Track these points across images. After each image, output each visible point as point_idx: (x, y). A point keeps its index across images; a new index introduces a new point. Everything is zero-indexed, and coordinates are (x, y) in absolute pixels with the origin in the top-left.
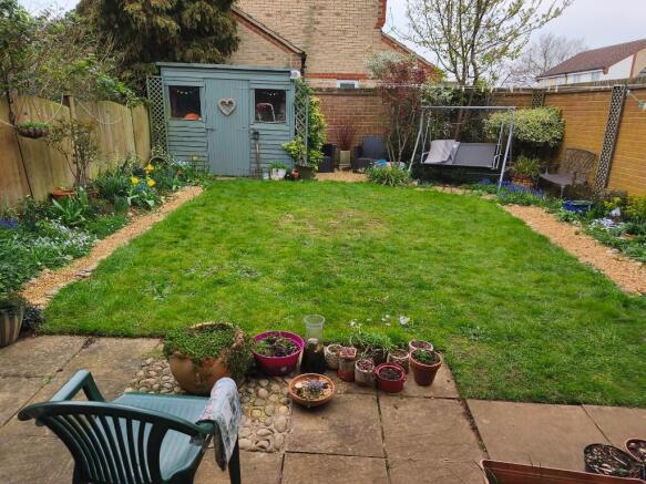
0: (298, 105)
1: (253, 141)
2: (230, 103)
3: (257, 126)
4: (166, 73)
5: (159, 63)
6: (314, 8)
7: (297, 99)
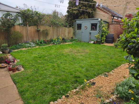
0: (100, 27)
1: (90, 35)
2: (86, 27)
3: (91, 32)
4: (77, 21)
5: (76, 20)
6: (128, 3)
7: (100, 25)
